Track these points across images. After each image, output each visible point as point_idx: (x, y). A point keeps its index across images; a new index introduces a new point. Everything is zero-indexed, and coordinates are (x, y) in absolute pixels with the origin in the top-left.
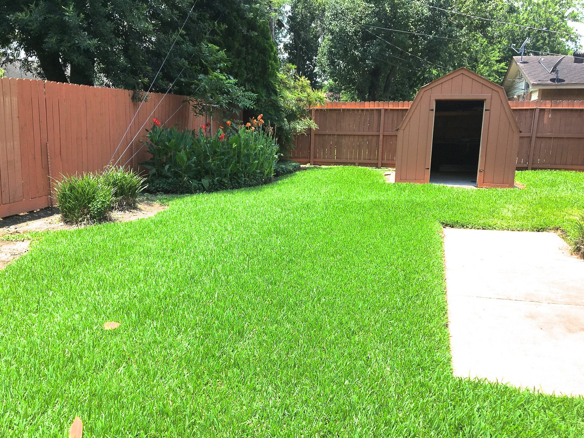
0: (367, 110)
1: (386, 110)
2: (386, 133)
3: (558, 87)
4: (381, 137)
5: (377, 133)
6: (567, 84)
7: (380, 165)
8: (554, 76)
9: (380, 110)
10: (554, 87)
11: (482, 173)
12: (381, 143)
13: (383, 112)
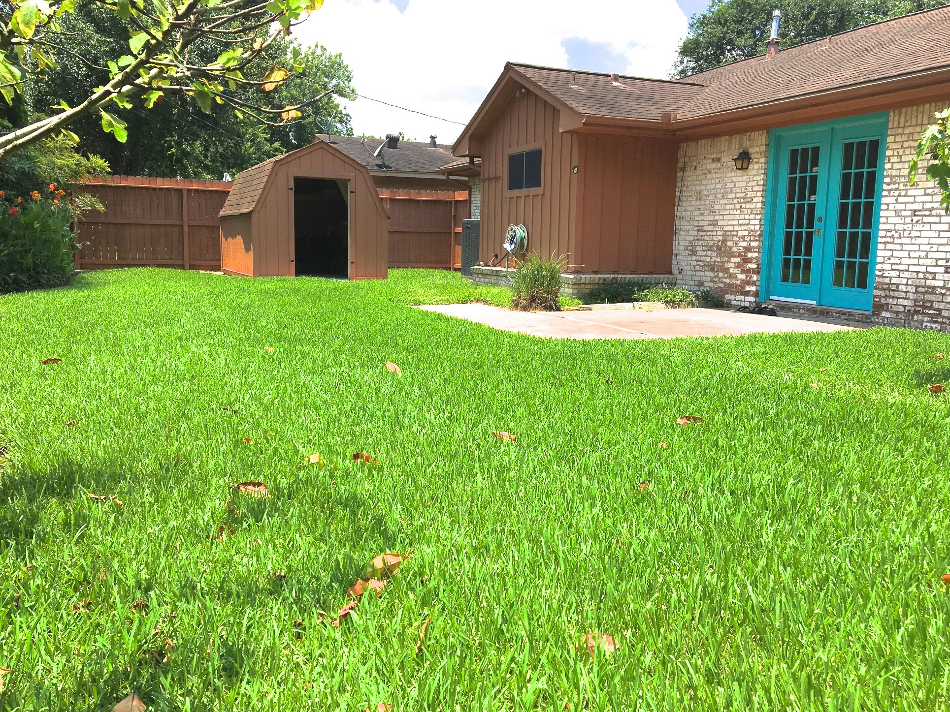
0: (161, 189)
1: (189, 190)
2: (193, 223)
3: (388, 175)
4: (186, 228)
5: (179, 223)
6: (396, 172)
7: (187, 265)
8: (379, 162)
9: (181, 190)
10: (381, 174)
11: (354, 265)
12: (186, 237)
13: (185, 193)
